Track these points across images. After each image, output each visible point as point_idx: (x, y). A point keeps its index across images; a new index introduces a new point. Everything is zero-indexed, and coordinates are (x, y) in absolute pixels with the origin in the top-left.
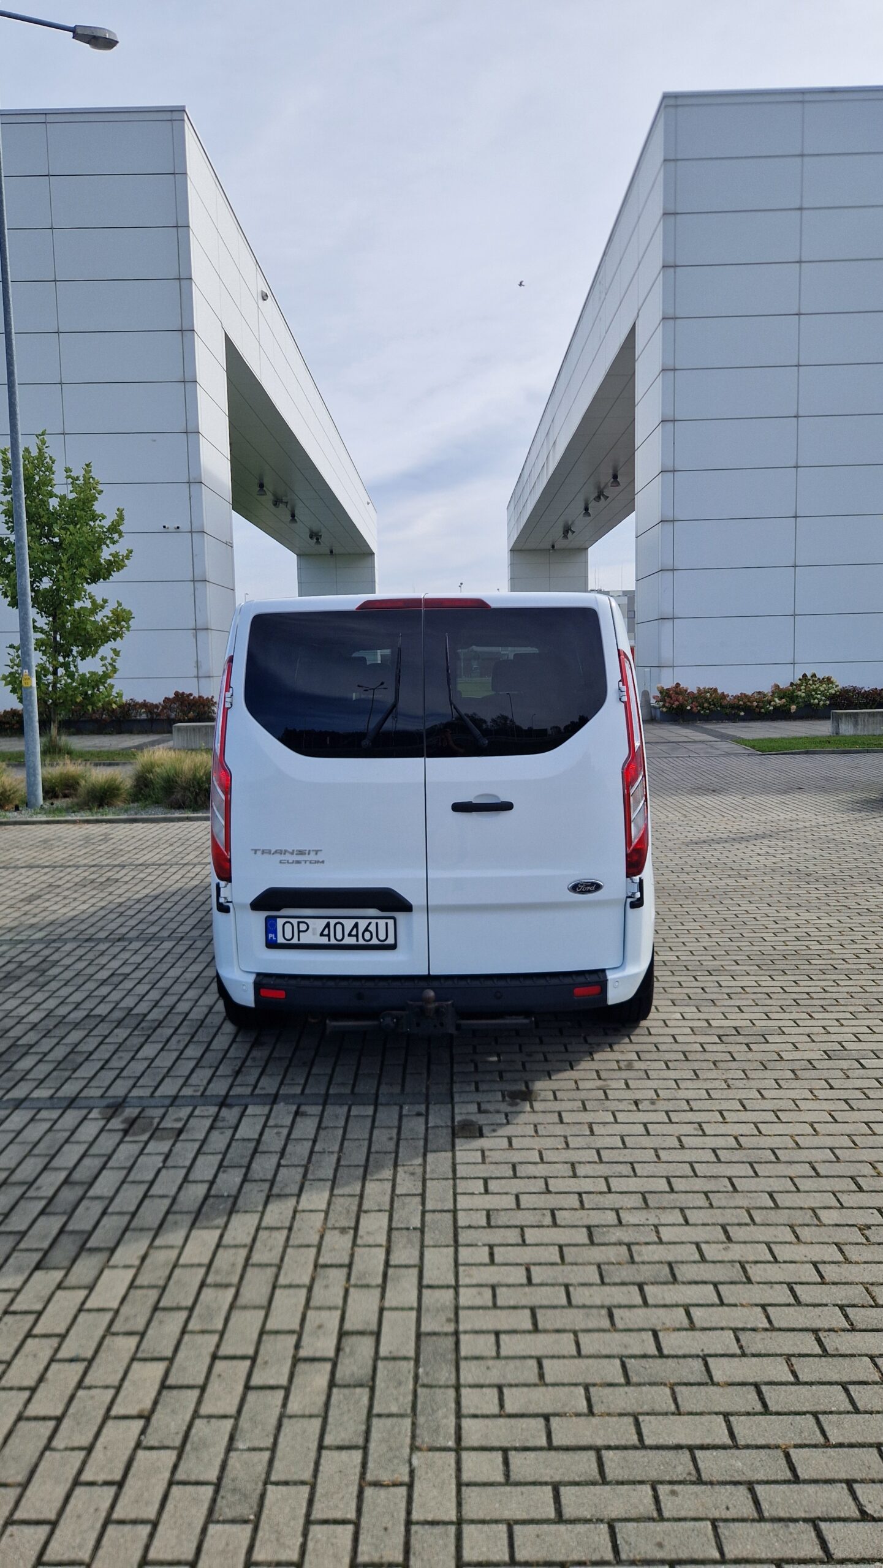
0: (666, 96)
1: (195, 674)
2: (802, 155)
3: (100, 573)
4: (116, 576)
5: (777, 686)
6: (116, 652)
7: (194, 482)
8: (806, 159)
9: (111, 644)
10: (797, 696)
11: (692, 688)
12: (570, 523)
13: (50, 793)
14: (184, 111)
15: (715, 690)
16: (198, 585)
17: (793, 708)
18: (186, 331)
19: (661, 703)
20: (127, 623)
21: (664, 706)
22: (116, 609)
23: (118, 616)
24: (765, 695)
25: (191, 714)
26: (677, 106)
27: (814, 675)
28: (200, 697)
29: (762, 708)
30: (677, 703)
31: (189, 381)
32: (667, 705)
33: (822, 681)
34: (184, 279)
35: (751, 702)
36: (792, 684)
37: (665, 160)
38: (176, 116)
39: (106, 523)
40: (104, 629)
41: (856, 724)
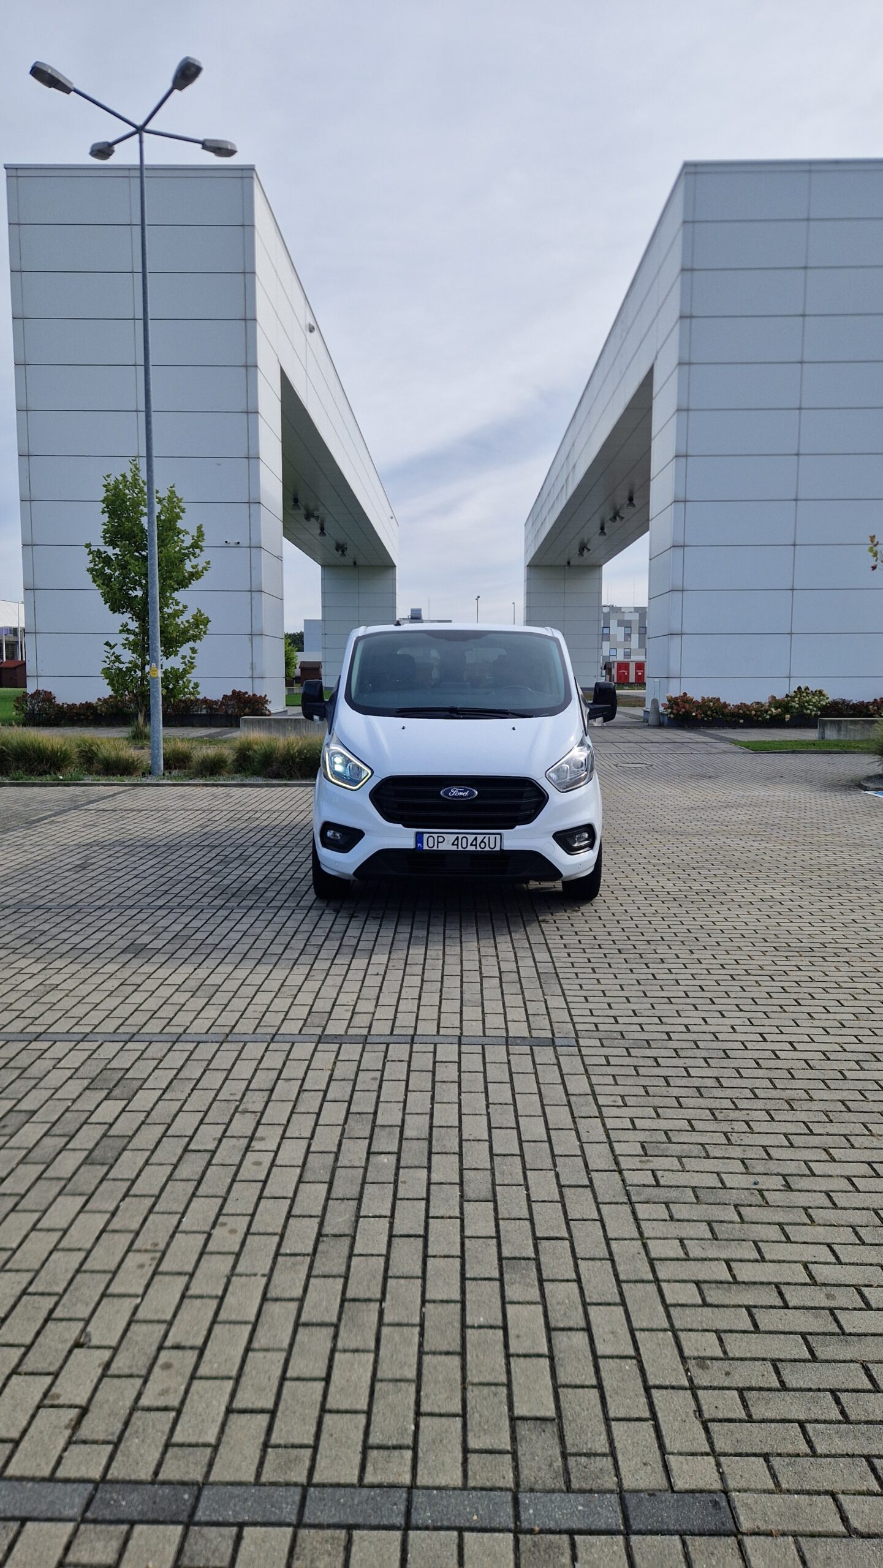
0: (686, 165)
1: (250, 674)
2: (808, 220)
3: (183, 583)
4: (195, 584)
5: (773, 697)
6: (194, 650)
7: (254, 502)
8: (812, 223)
9: (191, 644)
10: (792, 707)
11: (698, 698)
12: (586, 541)
13: (168, 766)
14: (253, 169)
15: (718, 699)
16: (254, 594)
17: (788, 716)
18: (250, 367)
19: (670, 710)
20: (205, 625)
21: (671, 713)
22: (196, 615)
23: (197, 620)
24: (762, 706)
25: (247, 710)
26: (696, 173)
27: (807, 688)
28: (254, 695)
29: (759, 716)
30: (683, 710)
31: (251, 412)
32: (674, 711)
33: (814, 694)
34: (249, 320)
35: (750, 711)
36: (787, 696)
37: (685, 222)
38: (246, 174)
39: (188, 541)
40: (185, 631)
41: (839, 730)
